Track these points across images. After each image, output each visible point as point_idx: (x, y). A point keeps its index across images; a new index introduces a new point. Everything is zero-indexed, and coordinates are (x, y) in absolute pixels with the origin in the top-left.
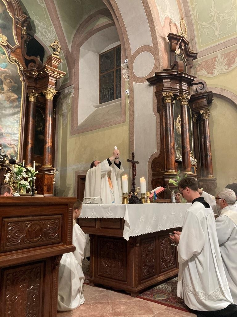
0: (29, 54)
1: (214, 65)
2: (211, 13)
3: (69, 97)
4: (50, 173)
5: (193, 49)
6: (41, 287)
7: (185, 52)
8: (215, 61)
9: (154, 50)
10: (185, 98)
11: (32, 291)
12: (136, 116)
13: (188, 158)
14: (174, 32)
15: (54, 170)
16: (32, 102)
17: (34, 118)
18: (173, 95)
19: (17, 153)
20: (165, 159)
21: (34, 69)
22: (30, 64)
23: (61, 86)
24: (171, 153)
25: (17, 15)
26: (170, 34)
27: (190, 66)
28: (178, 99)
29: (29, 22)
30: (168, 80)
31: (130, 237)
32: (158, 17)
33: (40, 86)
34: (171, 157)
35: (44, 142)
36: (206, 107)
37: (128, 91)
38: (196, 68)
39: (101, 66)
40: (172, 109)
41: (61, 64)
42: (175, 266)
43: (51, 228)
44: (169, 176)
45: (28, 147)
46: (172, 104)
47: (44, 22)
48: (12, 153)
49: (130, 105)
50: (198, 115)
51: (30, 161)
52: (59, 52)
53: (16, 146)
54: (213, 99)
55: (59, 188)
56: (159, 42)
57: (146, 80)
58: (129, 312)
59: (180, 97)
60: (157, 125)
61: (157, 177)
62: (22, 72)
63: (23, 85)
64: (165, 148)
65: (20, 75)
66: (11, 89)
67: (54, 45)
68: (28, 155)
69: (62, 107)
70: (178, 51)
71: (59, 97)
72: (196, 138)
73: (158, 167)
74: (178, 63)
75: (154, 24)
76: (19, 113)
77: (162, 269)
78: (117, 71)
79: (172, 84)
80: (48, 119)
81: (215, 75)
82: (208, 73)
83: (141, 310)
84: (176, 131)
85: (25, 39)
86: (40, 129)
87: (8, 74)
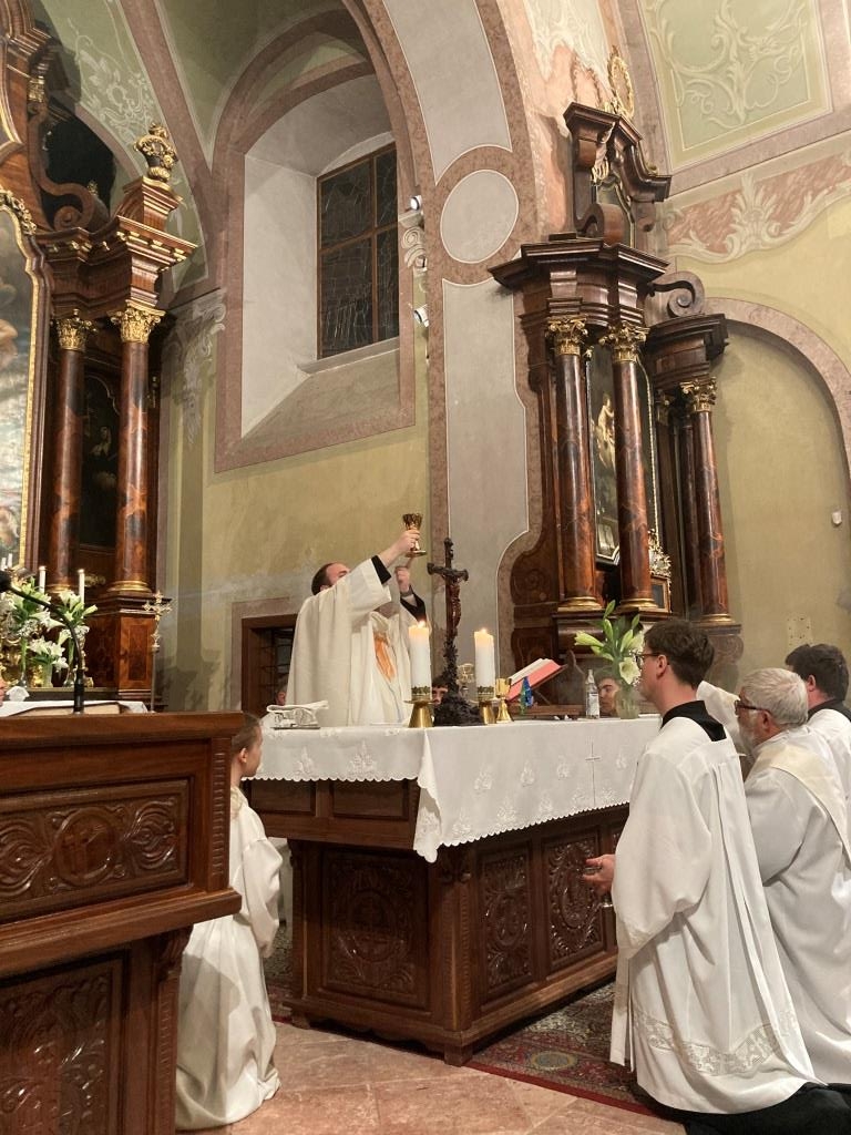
0: (55, 174)
1: (731, 220)
2: (716, 32)
3: (207, 333)
4: (139, 612)
5: (657, 164)
6: (114, 1051)
7: (628, 175)
8: (733, 204)
9: (515, 165)
10: (630, 340)
11: (79, 1066)
12: (453, 402)
13: (640, 555)
14: (589, 100)
15: (155, 599)
16: (72, 353)
17: (78, 409)
18: (586, 327)
19: (18, 540)
20: (560, 554)
21: (77, 232)
22: (62, 211)
23: (178, 293)
24: (582, 538)
25: (13, 31)
26: (574, 107)
27: (644, 224)
28: (602, 340)
29: (57, 54)
30: (568, 273)
31: (442, 849)
32: (531, 45)
33: (100, 295)
34: (581, 550)
35: (116, 498)
36: (705, 369)
37: (422, 311)
38: (667, 231)
39: (325, 219)
40: (581, 379)
41: (177, 213)
42: (599, 944)
43: (146, 830)
44: (573, 618)
45: (58, 518)
46: (583, 360)
47: (109, 56)
49: (433, 364)
50: (673, 398)
51: (66, 568)
52: (169, 169)
53: (13, 514)
54: (726, 341)
55: (173, 664)
56: (535, 134)
57: (486, 274)
58: (440, 1123)
59: (611, 336)
60: (529, 435)
61: (530, 623)
62: (34, 244)
63: (36, 291)
64: (558, 516)
65: (24, 251)
67: (148, 144)
68: (57, 547)
69: (182, 368)
70: (600, 170)
71: (172, 334)
72: (668, 480)
73: (535, 585)
74: (601, 211)
75: (514, 70)
76: (21, 393)
77: (555, 959)
78: (381, 238)
79: (584, 287)
80: (131, 413)
81: (732, 256)
82: (710, 248)
83: (484, 1113)
84: (597, 458)
85: (41, 120)
86: (100, 449)
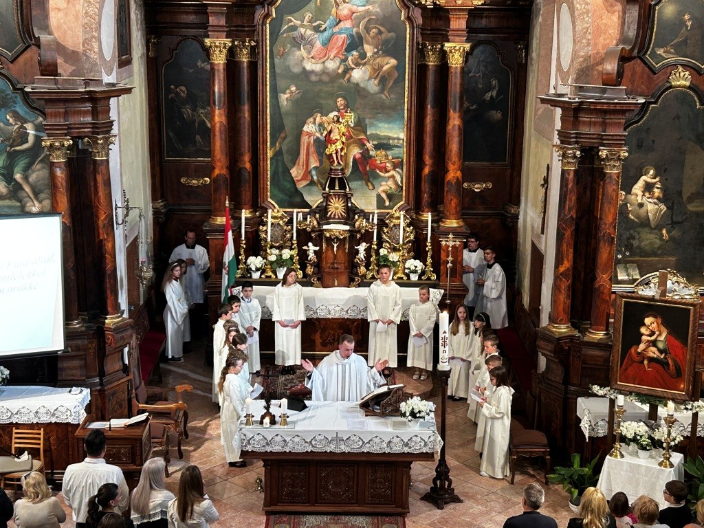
16: (431, 67)
19: (402, 187)
45: (423, 174)
48: (391, 188)
53: (399, 173)
63: (408, 31)
65: (400, 8)
66: (381, 50)
68: (423, 191)
86: (490, 95)
87: (373, 17)
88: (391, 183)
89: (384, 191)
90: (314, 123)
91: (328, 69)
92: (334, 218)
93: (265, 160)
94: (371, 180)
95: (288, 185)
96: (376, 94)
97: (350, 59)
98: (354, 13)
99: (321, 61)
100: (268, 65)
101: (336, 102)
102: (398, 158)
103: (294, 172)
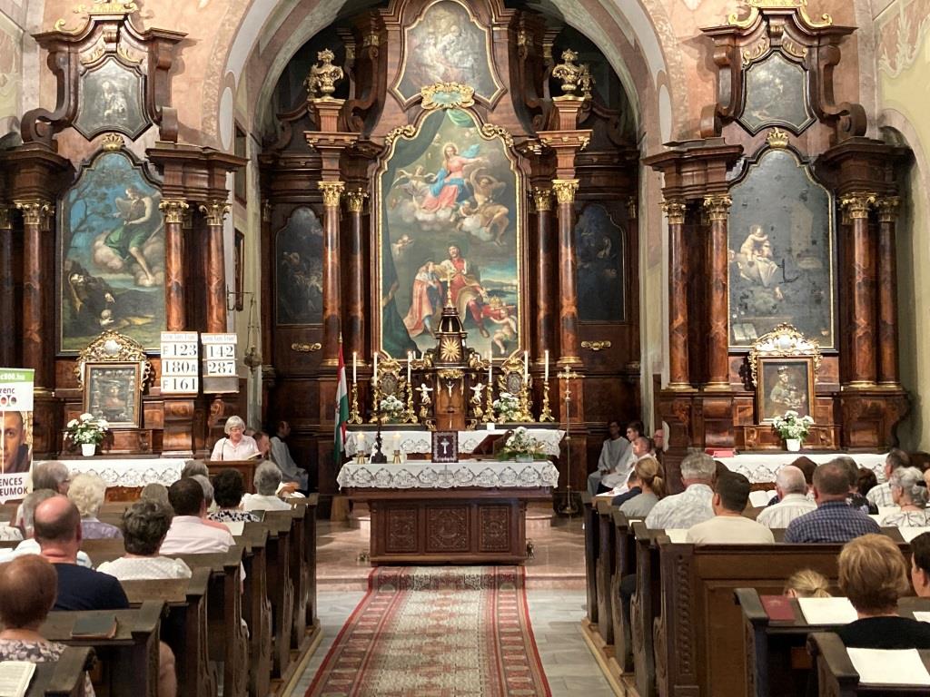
7: (800, 33)
16: (542, 214)
19: (517, 334)
25: (495, 15)
45: (538, 319)
48: (506, 335)
51: (543, 349)
62: (513, 150)
63: (517, 180)
65: (509, 158)
66: (492, 198)
68: (538, 337)
80: (563, 251)
81: (897, 73)
82: (891, 65)
86: (603, 253)
87: (483, 168)
88: (505, 330)
89: (498, 339)
90: (427, 272)
91: (439, 218)
92: (448, 361)
93: (377, 308)
94: (486, 327)
95: (401, 335)
96: (488, 241)
97: (461, 208)
98: (464, 164)
99: (434, 210)
100: (381, 216)
101: (448, 250)
102: (513, 305)
103: (407, 321)
